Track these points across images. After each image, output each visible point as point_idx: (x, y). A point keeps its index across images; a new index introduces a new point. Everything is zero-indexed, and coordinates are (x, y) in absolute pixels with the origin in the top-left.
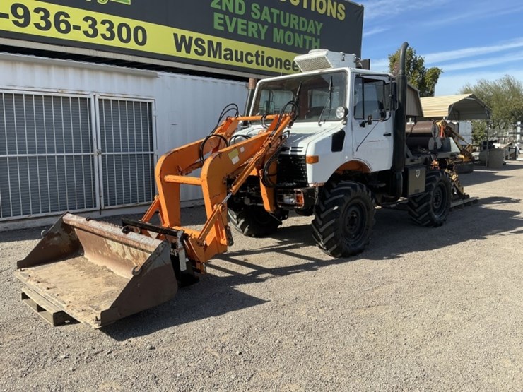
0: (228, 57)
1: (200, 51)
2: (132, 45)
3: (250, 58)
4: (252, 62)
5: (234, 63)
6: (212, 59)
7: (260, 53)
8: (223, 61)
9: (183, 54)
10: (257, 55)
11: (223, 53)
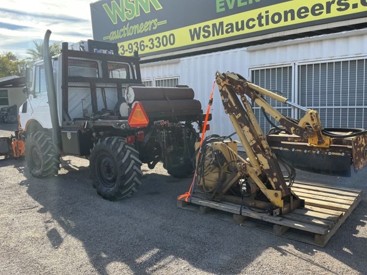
0: (229, 30)
1: (206, 34)
2: (169, 47)
3: (251, 24)
4: (254, 26)
5: (236, 33)
6: (216, 37)
7: (264, 14)
8: (225, 35)
9: (196, 41)
10: (260, 17)
11: (225, 28)
